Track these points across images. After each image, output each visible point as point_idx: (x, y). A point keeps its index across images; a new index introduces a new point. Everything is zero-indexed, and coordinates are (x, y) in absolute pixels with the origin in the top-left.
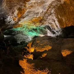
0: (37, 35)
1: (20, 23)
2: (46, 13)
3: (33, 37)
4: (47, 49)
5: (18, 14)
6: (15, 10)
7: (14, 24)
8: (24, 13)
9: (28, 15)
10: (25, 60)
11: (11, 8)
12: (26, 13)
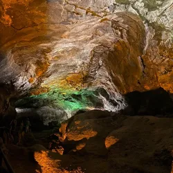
0: (81, 108)
1: (43, 85)
2: (90, 65)
3: (75, 112)
4: (88, 137)
5: (36, 71)
6: (30, 66)
7: (32, 88)
8: (47, 68)
9: (55, 71)
10: (44, 152)
11: (23, 65)
12: (50, 68)
